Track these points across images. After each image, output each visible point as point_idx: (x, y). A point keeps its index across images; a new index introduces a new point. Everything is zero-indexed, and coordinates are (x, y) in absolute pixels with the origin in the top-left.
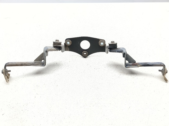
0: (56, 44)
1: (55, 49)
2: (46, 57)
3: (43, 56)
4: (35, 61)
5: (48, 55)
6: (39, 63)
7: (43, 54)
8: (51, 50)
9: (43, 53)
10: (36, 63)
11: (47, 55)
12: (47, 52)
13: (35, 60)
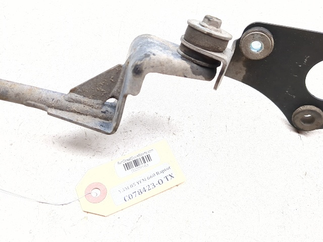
0: (202, 43)
1: (185, 64)
2: (125, 97)
3: (115, 83)
4: (74, 96)
5: (138, 91)
6: (87, 108)
7: (117, 72)
8: (164, 69)
9: (120, 66)
10: (75, 106)
11: (136, 90)
12: (138, 71)
13: (72, 91)
